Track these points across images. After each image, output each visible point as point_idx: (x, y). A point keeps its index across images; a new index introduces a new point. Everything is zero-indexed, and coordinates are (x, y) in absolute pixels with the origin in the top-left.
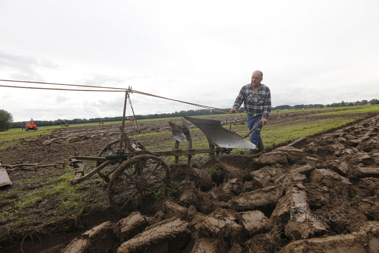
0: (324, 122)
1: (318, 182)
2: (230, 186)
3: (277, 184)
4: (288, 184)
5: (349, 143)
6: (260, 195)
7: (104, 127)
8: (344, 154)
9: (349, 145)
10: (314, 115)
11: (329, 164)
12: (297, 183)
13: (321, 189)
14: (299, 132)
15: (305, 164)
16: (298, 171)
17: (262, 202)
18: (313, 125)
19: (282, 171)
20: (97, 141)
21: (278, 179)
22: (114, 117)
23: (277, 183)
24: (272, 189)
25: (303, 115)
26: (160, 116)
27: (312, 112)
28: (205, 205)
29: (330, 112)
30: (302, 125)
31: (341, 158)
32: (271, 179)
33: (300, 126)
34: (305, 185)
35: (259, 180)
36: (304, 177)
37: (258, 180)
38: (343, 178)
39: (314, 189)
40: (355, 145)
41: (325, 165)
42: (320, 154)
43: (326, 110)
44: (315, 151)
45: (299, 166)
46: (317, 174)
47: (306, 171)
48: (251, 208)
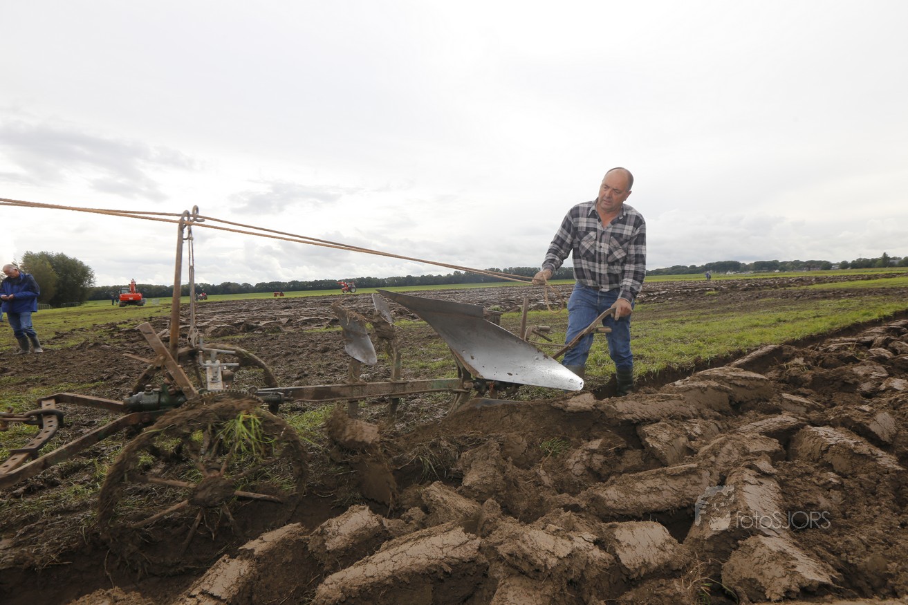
0: (831, 307)
1: (814, 460)
2: (585, 458)
3: (704, 459)
4: (733, 461)
5: (898, 364)
6: (658, 483)
7: (289, 303)
8: (884, 391)
9: (899, 367)
10: (805, 287)
11: (843, 415)
12: (756, 460)
13: (819, 479)
14: (764, 330)
15: (778, 411)
16: (760, 428)
17: (663, 500)
18: (802, 314)
19: (719, 429)
20: (273, 334)
21: (707, 447)
22: (312, 280)
23: (705, 457)
24: (691, 471)
25: (776, 288)
26: (418, 281)
27: (801, 281)
28: (522, 500)
29: (850, 280)
30: (773, 312)
31: (876, 400)
32: (688, 445)
33: (766, 316)
34: (778, 466)
35: (657, 445)
36: (774, 445)
37: (654, 446)
38: (880, 452)
39: (801, 476)
41: (833, 418)
42: (820, 390)
43: (838, 274)
44: (806, 381)
45: (761, 416)
46: (810, 439)
47: (780, 429)
48: (636, 514)
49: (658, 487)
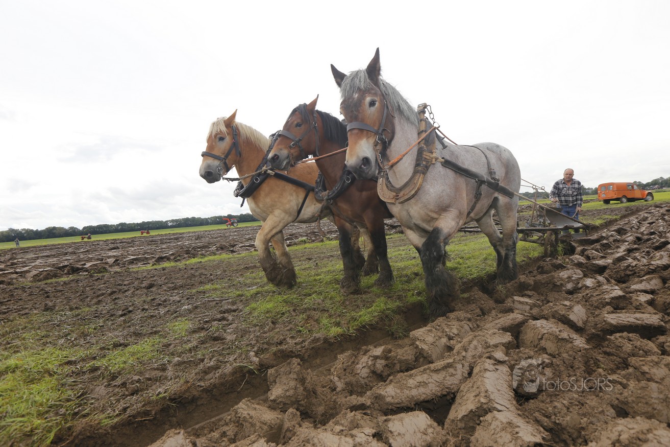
1: (534, 346)
3: (458, 355)
4: (478, 354)
5: (590, 267)
6: (425, 378)
7: (117, 243)
8: (580, 288)
11: (553, 310)
12: (493, 351)
15: (511, 310)
16: (499, 325)
17: (429, 391)
19: (470, 328)
20: (98, 275)
21: (460, 345)
23: (458, 353)
24: (449, 366)
28: (320, 405)
31: (574, 296)
32: (448, 344)
34: (510, 354)
35: (425, 347)
36: (508, 338)
37: (423, 347)
38: (574, 336)
40: (601, 270)
41: (547, 312)
42: (539, 291)
44: (531, 285)
45: (500, 316)
46: (531, 330)
47: (512, 325)
48: (409, 405)
49: (425, 381)
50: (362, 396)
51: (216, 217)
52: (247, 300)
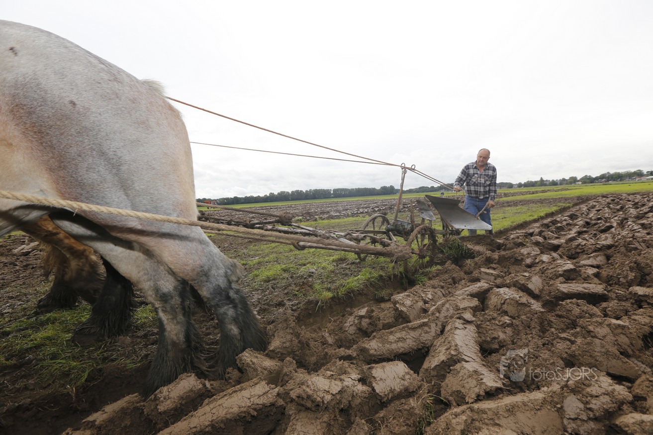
1: (497, 310)
2: (356, 321)
4: (450, 315)
5: (546, 246)
6: (404, 334)
8: (538, 263)
9: (547, 248)
11: (514, 280)
12: (463, 313)
13: (500, 321)
15: (478, 280)
16: (467, 292)
17: (407, 346)
19: (443, 294)
21: (434, 307)
23: (433, 314)
24: (425, 324)
28: (312, 356)
31: (533, 269)
32: (424, 307)
34: (477, 315)
35: (404, 309)
36: (475, 302)
37: (402, 309)
38: (532, 301)
39: (490, 320)
40: (556, 248)
41: (509, 282)
42: (503, 264)
44: (495, 260)
45: (468, 284)
46: (495, 296)
47: (479, 292)
49: (403, 337)
50: (349, 350)
51: (224, 199)
52: (250, 268)
